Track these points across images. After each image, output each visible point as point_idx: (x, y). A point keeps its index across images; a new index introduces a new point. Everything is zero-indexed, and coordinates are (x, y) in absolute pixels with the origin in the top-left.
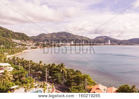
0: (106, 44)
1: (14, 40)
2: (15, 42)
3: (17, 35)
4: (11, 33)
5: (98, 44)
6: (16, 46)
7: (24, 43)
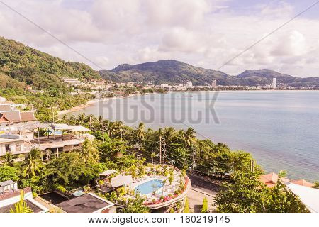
0: (266, 86)
1: (66, 79)
2: (67, 83)
3: (71, 68)
4: (58, 63)
5: (249, 87)
6: (71, 91)
7: (86, 85)
